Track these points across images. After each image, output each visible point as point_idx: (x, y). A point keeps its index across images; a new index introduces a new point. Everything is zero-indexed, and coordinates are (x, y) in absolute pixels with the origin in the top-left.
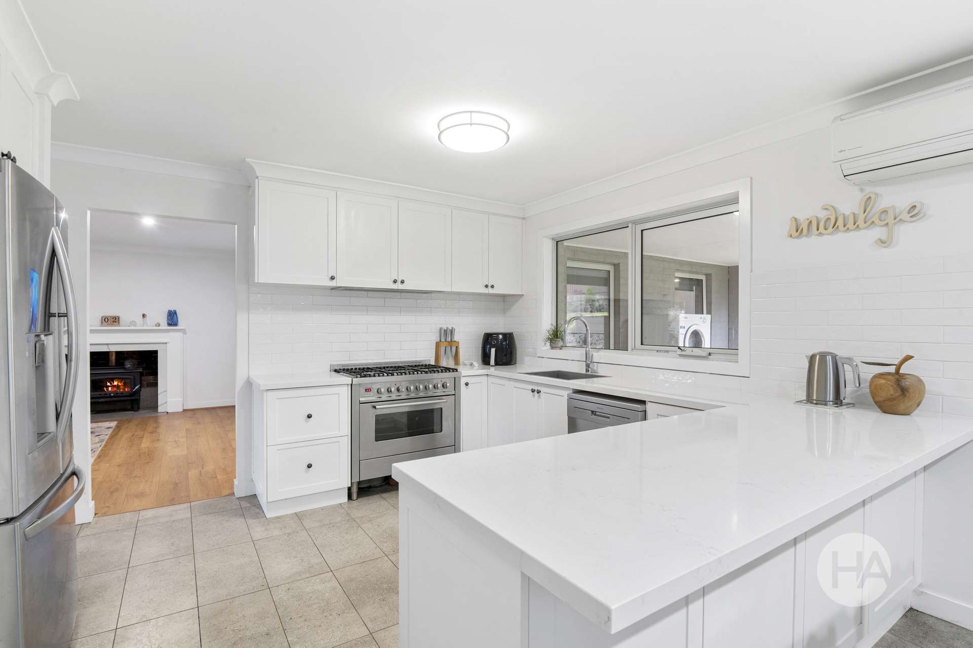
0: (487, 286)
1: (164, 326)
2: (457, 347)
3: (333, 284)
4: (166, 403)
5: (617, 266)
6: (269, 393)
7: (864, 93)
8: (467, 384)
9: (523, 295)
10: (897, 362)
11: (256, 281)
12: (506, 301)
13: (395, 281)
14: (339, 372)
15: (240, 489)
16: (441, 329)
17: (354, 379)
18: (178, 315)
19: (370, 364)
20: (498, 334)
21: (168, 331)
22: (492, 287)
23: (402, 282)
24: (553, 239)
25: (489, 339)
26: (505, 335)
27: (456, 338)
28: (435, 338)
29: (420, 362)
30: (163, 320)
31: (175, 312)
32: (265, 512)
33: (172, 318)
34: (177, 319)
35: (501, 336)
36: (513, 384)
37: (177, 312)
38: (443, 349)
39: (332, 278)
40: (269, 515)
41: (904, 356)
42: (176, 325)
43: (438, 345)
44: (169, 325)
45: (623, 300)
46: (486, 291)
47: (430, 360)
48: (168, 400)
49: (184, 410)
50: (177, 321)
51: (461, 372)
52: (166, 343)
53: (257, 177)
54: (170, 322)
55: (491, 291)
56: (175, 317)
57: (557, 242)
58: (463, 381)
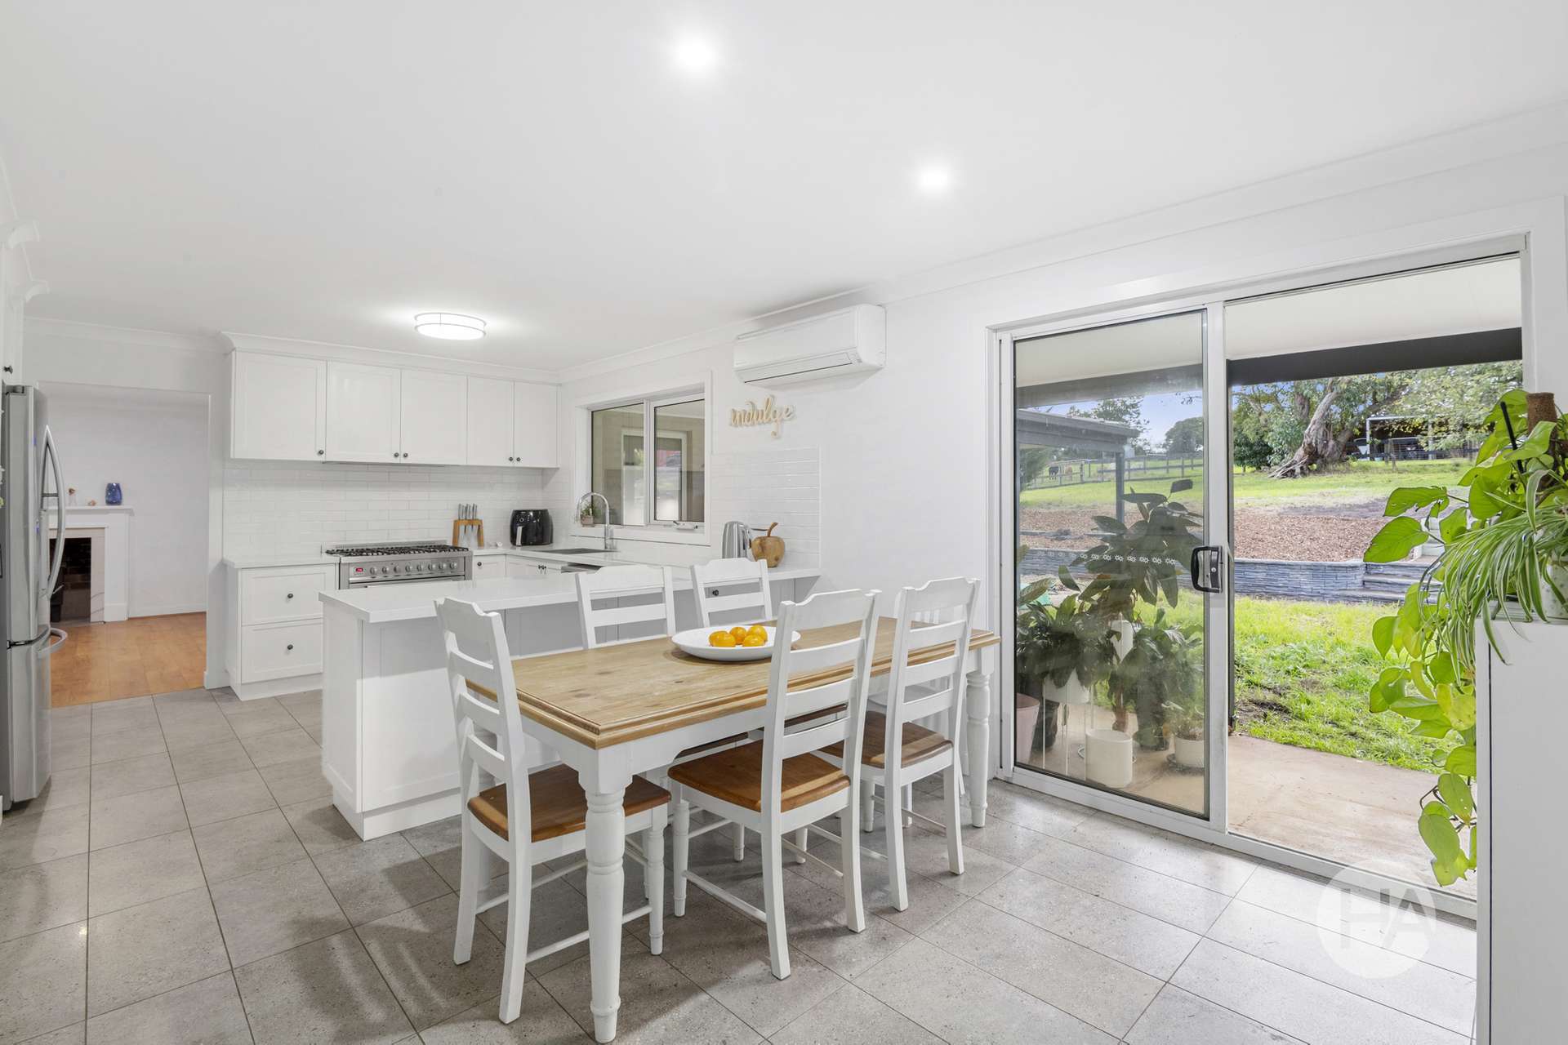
0: (511, 459)
1: (101, 504)
2: (479, 526)
3: (322, 458)
4: (103, 609)
5: (689, 434)
6: (244, 572)
7: (759, 317)
8: (479, 564)
9: (558, 469)
10: (768, 528)
11: (232, 456)
12: (543, 475)
13: (396, 455)
14: (332, 554)
15: (211, 680)
16: (460, 505)
17: (342, 558)
18: (122, 490)
19: (370, 545)
20: (527, 512)
21: (107, 512)
22: (518, 460)
23: (406, 456)
24: (588, 409)
25: (518, 517)
26: (536, 512)
27: (479, 516)
28: (453, 515)
29: (434, 542)
30: (100, 496)
31: (118, 487)
32: (239, 696)
33: (114, 495)
34: (121, 495)
35: (531, 514)
36: (526, 562)
37: (121, 487)
38: (462, 528)
39: (321, 453)
40: (243, 698)
41: (771, 523)
42: (118, 502)
43: (456, 524)
44: (109, 503)
45: (697, 472)
46: (510, 464)
47: (445, 541)
48: (107, 605)
49: (130, 619)
50: (121, 498)
51: (472, 552)
52: (104, 528)
53: (234, 349)
54: (110, 500)
55: (517, 464)
56: (118, 493)
57: (592, 412)
58: (475, 561)
